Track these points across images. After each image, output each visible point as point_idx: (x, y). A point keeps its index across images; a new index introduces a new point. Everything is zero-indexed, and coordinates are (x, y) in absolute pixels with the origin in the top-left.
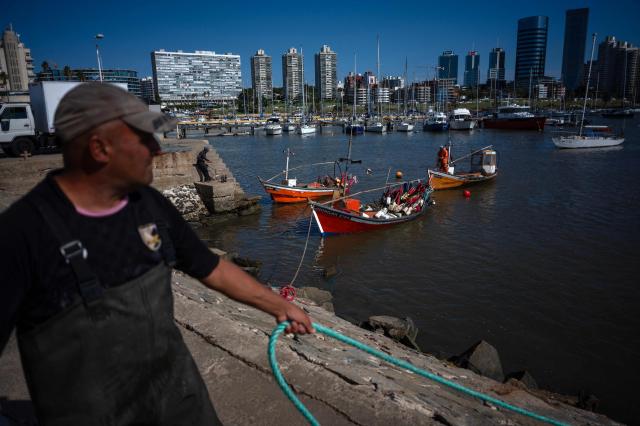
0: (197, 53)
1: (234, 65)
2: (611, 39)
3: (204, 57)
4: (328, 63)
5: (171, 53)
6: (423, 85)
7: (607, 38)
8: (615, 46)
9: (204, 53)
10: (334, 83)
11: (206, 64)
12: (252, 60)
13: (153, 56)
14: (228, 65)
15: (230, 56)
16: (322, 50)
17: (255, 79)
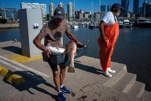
0: (34, 4)
1: (44, 7)
2: (146, 1)
3: (36, 5)
4: (71, 7)
5: (26, 4)
6: (97, 13)
7: (145, 1)
8: (147, 3)
9: (36, 4)
10: (73, 13)
11: (36, 7)
12: (50, 6)
13: (21, 4)
14: (43, 7)
15: (43, 4)
16: (69, 3)
17: (50, 11)
